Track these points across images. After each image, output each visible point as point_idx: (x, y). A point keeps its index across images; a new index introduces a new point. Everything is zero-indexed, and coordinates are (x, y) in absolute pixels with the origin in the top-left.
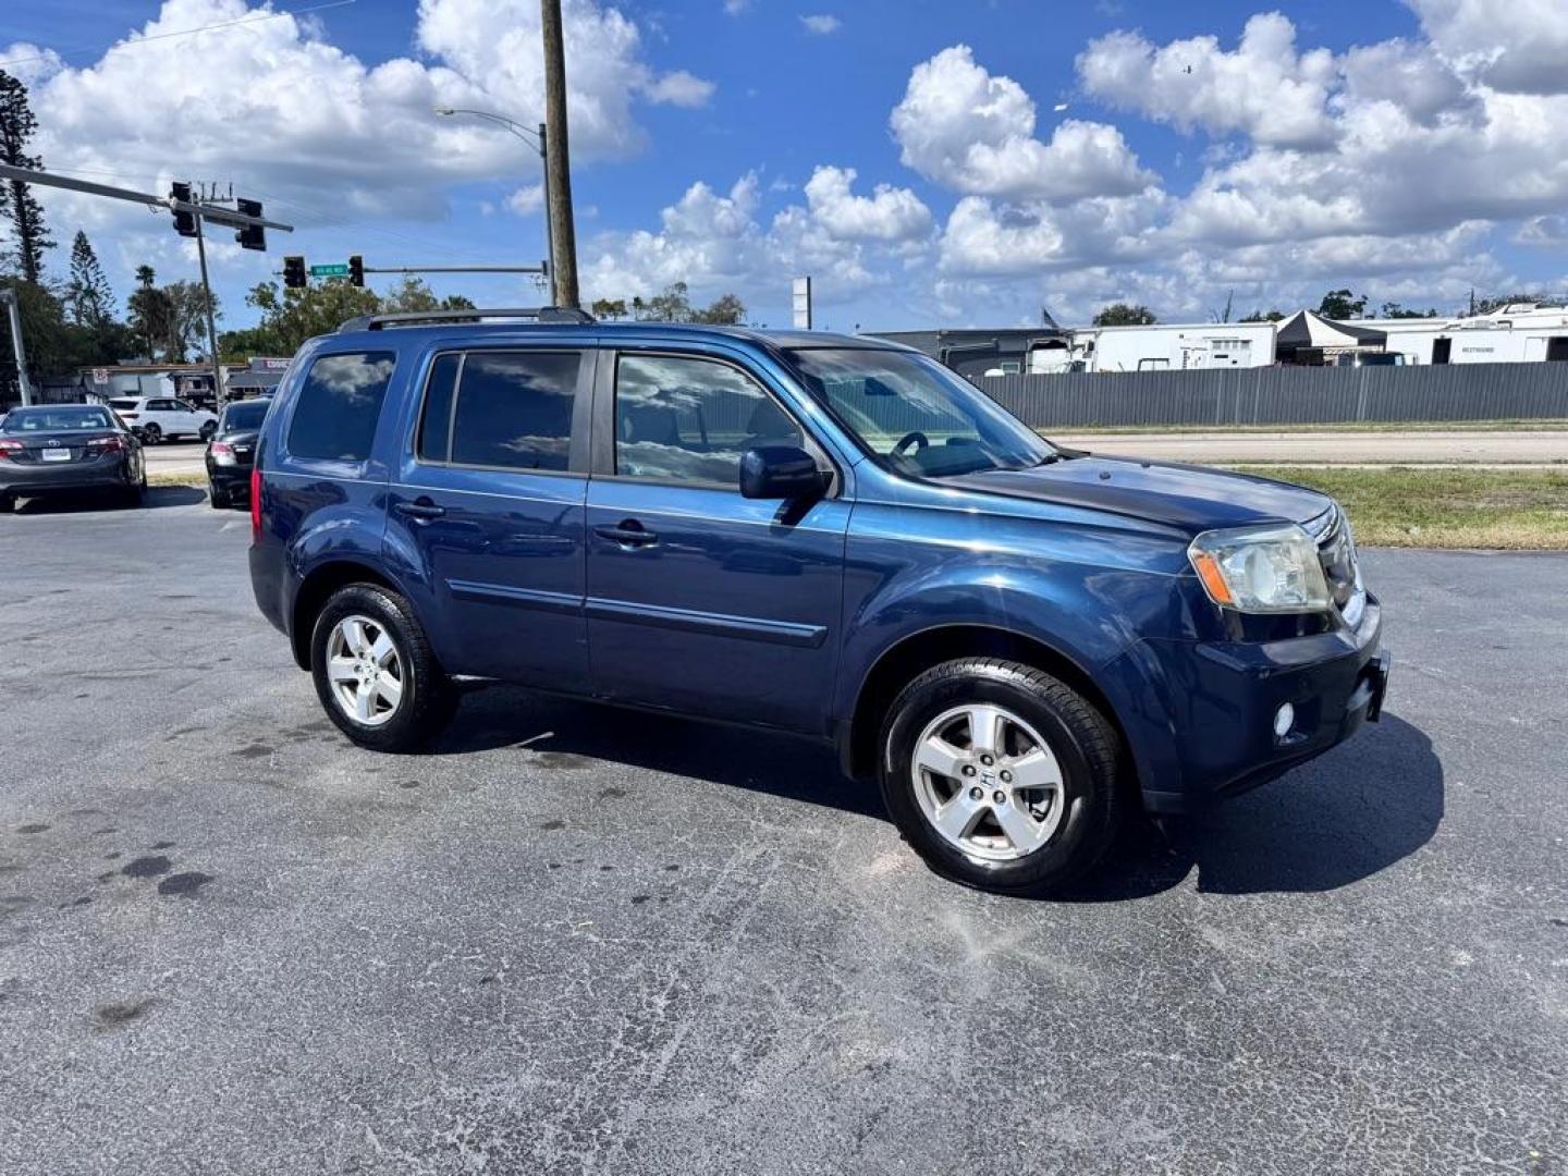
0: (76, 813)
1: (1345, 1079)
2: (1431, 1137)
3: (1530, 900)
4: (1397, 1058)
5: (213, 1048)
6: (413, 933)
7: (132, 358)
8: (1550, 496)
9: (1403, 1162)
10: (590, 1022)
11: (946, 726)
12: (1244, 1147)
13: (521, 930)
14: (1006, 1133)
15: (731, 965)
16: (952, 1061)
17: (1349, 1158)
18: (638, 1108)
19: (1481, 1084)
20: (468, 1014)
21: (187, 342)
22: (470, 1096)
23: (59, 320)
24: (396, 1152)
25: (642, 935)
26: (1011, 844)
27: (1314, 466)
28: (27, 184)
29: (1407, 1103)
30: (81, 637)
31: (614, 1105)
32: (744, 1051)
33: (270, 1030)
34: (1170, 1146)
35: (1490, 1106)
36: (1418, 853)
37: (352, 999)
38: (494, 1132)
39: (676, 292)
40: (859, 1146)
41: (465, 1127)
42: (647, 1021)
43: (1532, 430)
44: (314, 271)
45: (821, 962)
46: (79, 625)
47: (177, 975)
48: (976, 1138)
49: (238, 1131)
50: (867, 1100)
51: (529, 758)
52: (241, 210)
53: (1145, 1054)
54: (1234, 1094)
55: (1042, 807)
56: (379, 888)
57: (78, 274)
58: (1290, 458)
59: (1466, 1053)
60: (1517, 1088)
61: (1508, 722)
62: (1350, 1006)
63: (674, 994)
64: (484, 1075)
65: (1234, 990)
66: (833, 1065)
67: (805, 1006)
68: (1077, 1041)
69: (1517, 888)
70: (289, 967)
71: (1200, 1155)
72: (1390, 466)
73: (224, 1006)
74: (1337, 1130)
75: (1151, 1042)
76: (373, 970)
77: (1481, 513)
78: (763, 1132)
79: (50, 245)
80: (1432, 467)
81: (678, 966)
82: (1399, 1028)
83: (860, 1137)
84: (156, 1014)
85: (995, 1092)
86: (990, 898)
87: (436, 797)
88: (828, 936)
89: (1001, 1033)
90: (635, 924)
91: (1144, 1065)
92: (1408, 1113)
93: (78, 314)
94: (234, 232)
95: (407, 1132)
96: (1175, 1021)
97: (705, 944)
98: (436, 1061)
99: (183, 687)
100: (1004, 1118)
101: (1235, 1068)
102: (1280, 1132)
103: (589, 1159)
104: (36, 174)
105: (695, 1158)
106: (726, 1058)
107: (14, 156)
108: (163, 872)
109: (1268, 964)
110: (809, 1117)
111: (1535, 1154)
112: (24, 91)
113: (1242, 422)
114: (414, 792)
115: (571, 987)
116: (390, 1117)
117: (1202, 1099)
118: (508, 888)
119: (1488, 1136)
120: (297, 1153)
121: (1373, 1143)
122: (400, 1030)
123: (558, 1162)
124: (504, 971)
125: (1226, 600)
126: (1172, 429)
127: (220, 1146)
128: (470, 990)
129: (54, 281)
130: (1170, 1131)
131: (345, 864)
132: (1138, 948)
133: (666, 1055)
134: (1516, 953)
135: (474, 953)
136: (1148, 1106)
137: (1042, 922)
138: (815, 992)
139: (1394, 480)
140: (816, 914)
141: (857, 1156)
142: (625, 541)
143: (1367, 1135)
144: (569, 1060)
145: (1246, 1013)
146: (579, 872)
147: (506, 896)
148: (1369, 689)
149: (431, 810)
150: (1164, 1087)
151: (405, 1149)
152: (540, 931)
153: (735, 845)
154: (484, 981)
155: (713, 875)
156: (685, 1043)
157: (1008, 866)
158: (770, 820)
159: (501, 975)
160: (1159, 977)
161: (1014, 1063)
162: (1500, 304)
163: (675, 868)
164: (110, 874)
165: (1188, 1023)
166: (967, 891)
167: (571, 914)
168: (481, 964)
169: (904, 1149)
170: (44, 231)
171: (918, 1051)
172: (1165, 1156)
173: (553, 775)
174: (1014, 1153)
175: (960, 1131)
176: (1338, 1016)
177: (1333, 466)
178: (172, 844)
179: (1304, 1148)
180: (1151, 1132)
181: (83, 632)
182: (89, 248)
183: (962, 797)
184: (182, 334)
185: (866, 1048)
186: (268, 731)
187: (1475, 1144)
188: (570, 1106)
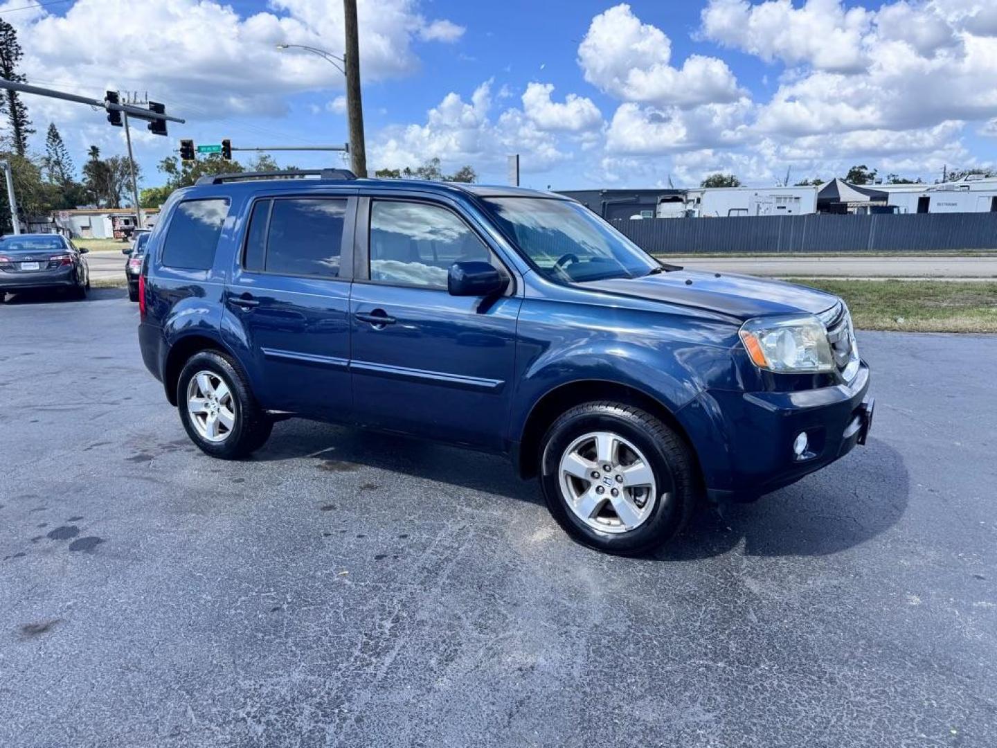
0: (22, 497)
1: (832, 681)
2: (886, 720)
3: (961, 562)
4: (867, 666)
5: (93, 652)
6: (231, 578)
7: (85, 205)
8: (989, 299)
9: (866, 737)
10: (341, 638)
11: (582, 445)
12: (762, 725)
13: (301, 576)
14: (606, 714)
15: (437, 601)
16: (574, 666)
17: (831, 733)
18: (366, 695)
19: (921, 685)
20: (262, 632)
21: (121, 195)
22: (258, 686)
23: (38, 180)
24: (205, 723)
25: (380, 580)
26: (622, 523)
27: (838, 279)
28: (17, 92)
29: (872, 696)
30: (38, 383)
31: (351, 693)
32: (439, 658)
33: (132, 641)
34: (714, 725)
35: (926, 700)
36: (889, 531)
37: (187, 621)
38: (270, 711)
39: (433, 164)
40: (509, 722)
41: (252, 706)
42: (378, 637)
43: (980, 256)
44: (199, 150)
45: (495, 598)
46: (37, 375)
47: (75, 604)
48: (587, 717)
49: (104, 708)
50: (517, 691)
51: (317, 464)
52: (151, 109)
53: (701, 662)
54: (758, 690)
55: (642, 499)
56: (212, 548)
57: (51, 151)
58: (823, 273)
59: (912, 664)
60: (945, 687)
61: (954, 445)
62: (838, 631)
63: (397, 620)
64: (267, 672)
65: (763, 620)
66: (497, 667)
67: (481, 628)
68: (658, 653)
69: (953, 554)
70: (148, 599)
71: (733, 730)
72: (887, 279)
73: (103, 625)
74: (824, 715)
75: (706, 654)
76: (202, 602)
77: (944, 309)
78: (447, 712)
79: (32, 132)
80: (914, 279)
81: (401, 601)
82: (870, 647)
83: (511, 716)
84: (58, 629)
85: (601, 686)
86: (608, 558)
87: (255, 489)
88: (502, 582)
89: (608, 647)
90: (376, 573)
91: (700, 670)
92: (872, 704)
93: (50, 176)
94: (147, 123)
95: (214, 710)
96: (723, 640)
97: (420, 586)
98: (237, 662)
99: (99, 416)
100: (605, 704)
101: (760, 672)
102: (786, 715)
103: (331, 729)
104: (23, 86)
105: (401, 729)
106: (427, 662)
107: (8, 73)
108: (74, 536)
109: (787, 603)
110: (478, 702)
111: (954, 732)
112: (14, 32)
113: (794, 251)
114: (241, 485)
115: (330, 615)
116: (203, 700)
117: (737, 693)
118: (295, 549)
119: (924, 719)
120: (141, 723)
121: (847, 724)
122: (216, 642)
123: (310, 731)
124: (288, 603)
125: (764, 364)
126: (749, 254)
127: (91, 718)
128: (264, 615)
129: (35, 155)
130: (715, 714)
131: (192, 532)
132: (702, 592)
133: (388, 660)
134: (950, 597)
135: (270, 591)
136: (701, 698)
137: (641, 574)
138: (489, 619)
139: (889, 288)
140: (494, 568)
141: (508, 729)
142: (375, 323)
143: (844, 719)
144: (324, 663)
145: (770, 635)
146: (342, 538)
147: (294, 554)
148: (859, 423)
149: (250, 497)
150: (713, 684)
151: (212, 721)
152: (313, 577)
153: (445, 522)
154: (274, 610)
155: (430, 542)
156: (402, 652)
157: (620, 537)
158: (470, 506)
159: (285, 606)
160: (714, 611)
161: (615, 668)
162: (963, 174)
163: (405, 536)
164: (39, 537)
165: (731, 642)
166: (594, 553)
167: (335, 566)
168: (273, 599)
169: (538, 724)
170: (28, 123)
171: (553, 658)
172: (710, 730)
173: (332, 476)
174: (610, 728)
175: (576, 713)
176: (830, 638)
177: (850, 279)
178: (82, 518)
179: (802, 726)
180: (701, 715)
181: (40, 380)
182: (57, 134)
183: (591, 492)
184: (117, 190)
185: (518, 657)
186: (151, 445)
187: (915, 726)
188: (322, 694)
